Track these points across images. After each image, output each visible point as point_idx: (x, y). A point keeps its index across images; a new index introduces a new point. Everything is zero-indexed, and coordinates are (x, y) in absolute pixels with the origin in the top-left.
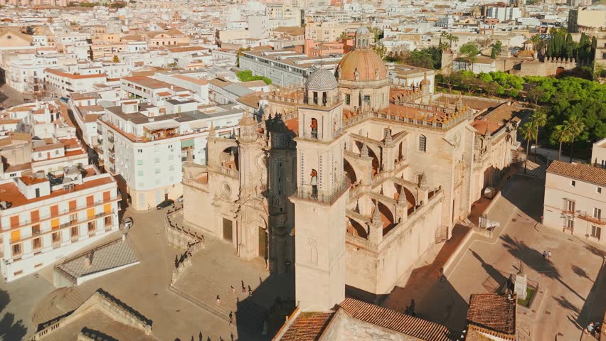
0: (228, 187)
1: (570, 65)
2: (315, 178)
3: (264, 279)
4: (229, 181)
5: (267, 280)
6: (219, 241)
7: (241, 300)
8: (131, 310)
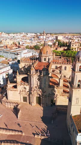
0: (25, 88)
1: (66, 48)
2: (79, 82)
3: (42, 109)
4: (25, 86)
5: (43, 109)
6: (23, 103)
7: (41, 117)
8: (12, 130)
